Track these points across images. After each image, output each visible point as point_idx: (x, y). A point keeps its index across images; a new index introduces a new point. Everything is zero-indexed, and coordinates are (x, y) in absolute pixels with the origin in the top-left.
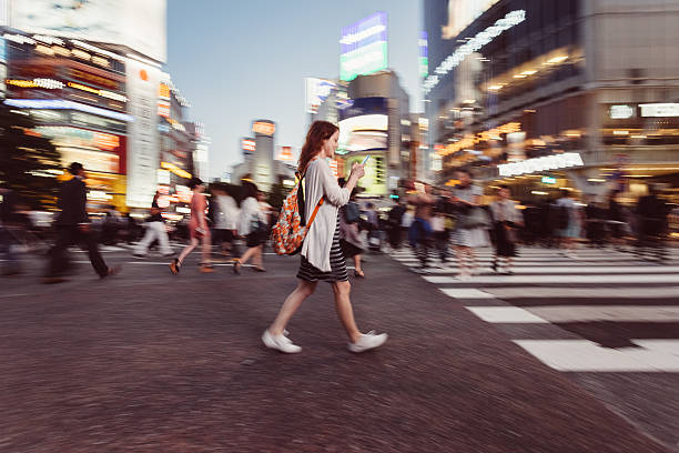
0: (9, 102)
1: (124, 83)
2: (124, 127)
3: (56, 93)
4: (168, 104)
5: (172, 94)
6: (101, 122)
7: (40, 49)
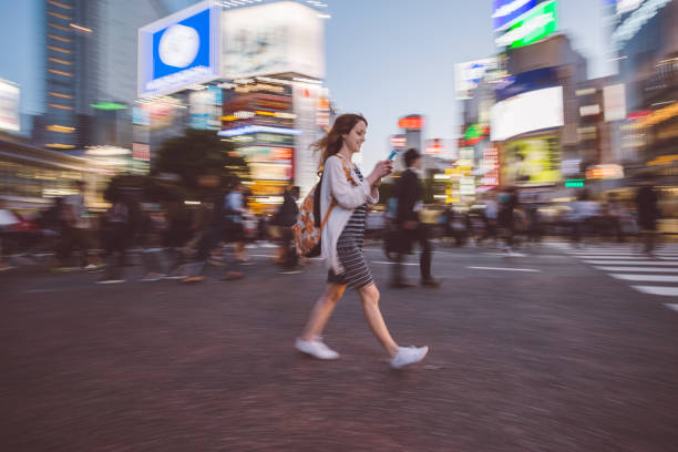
0: (221, 133)
1: (291, 103)
2: (292, 140)
3: (249, 121)
4: (328, 114)
5: (330, 105)
6: (279, 139)
7: (238, 89)
